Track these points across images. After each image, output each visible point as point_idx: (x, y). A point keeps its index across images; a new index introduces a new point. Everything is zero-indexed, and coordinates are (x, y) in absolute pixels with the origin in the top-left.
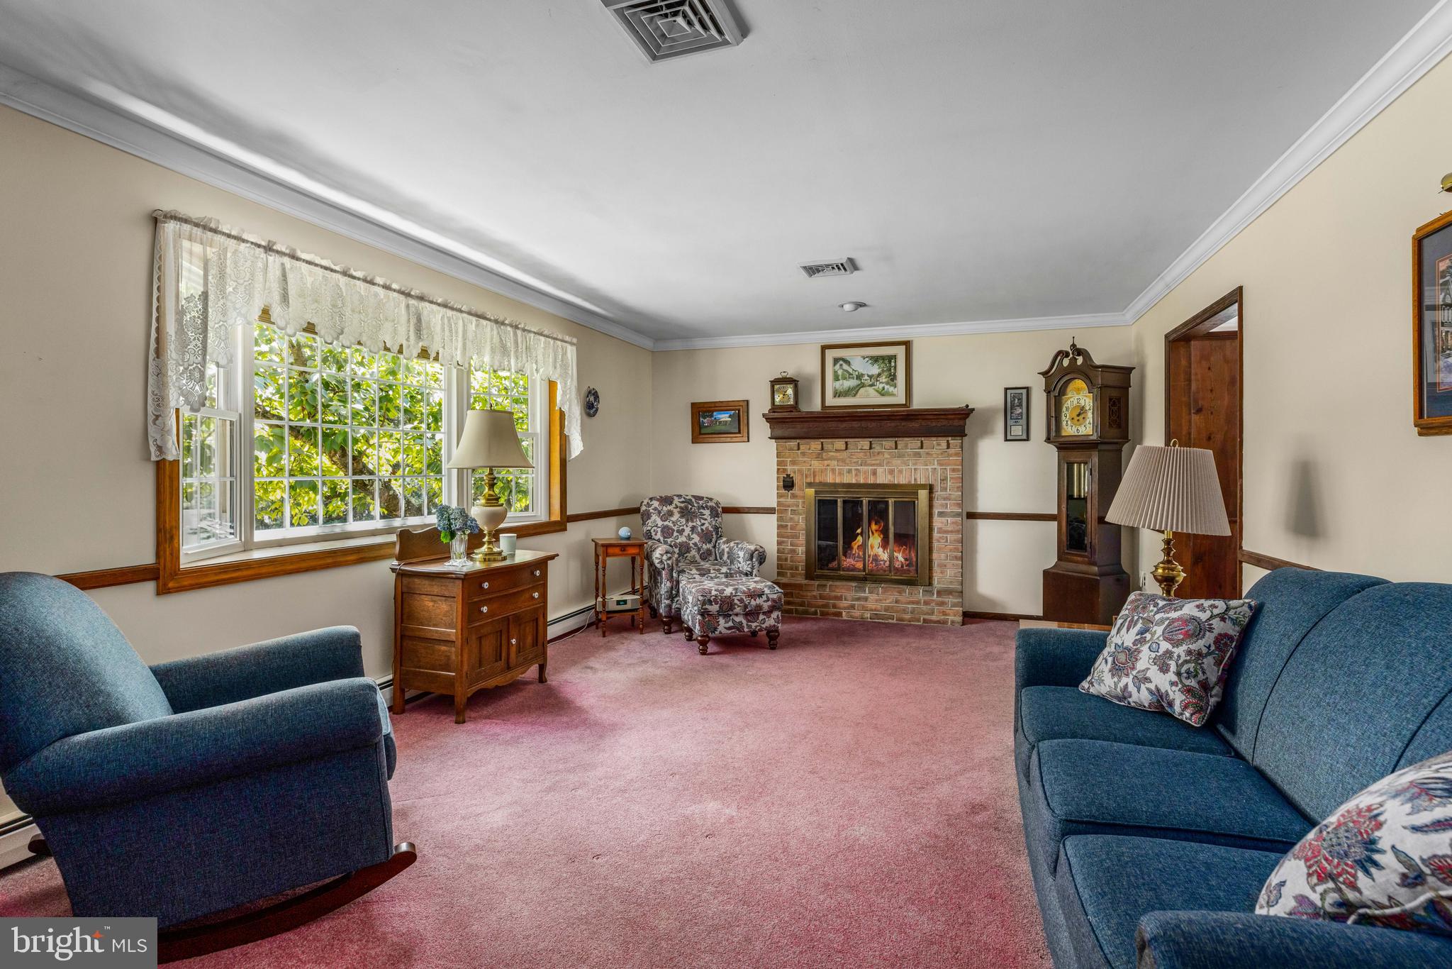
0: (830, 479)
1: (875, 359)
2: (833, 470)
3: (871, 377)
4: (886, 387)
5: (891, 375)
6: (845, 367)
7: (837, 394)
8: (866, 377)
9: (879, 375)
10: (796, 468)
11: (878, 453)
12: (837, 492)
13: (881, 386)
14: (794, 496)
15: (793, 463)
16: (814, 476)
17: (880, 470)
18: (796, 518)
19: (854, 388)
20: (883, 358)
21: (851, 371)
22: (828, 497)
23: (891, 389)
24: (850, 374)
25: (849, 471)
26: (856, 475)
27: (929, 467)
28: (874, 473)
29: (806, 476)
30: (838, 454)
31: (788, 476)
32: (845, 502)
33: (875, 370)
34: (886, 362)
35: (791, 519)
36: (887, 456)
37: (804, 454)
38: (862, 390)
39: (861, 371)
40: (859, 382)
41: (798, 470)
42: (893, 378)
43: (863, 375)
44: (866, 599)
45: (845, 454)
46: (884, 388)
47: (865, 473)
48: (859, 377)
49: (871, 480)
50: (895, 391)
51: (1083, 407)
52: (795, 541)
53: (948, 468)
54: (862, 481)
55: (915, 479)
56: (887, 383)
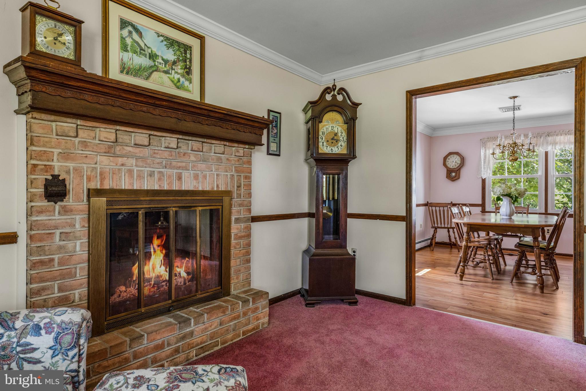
0: (125, 184)
1: (171, 43)
2: (130, 172)
3: (166, 62)
4: (182, 80)
5: (186, 68)
6: (135, 36)
7: (124, 69)
8: (160, 60)
9: (174, 63)
10: (71, 165)
11: (184, 154)
12: (140, 202)
13: (177, 76)
14: (65, 211)
15: (65, 156)
16: (102, 179)
17: (185, 174)
18: (70, 245)
19: (145, 69)
20: (179, 44)
21: (143, 45)
22: (124, 209)
23: (187, 83)
24: (141, 49)
25: (151, 174)
26: (160, 179)
27: (229, 174)
28: (180, 178)
29: (89, 179)
30: (137, 150)
31: (55, 177)
32: (147, 215)
33: (170, 55)
34: (182, 50)
35: (60, 248)
36: (193, 158)
37: (84, 144)
38: (155, 75)
39: (155, 50)
40: (151, 63)
41: (75, 169)
42: (188, 71)
43: (156, 56)
44: (192, 333)
45: (146, 152)
46: (179, 80)
47: (169, 177)
48: (152, 57)
49: (175, 187)
50: (190, 87)
51: (336, 134)
52: (68, 282)
53: (242, 175)
54: (166, 187)
55: (218, 186)
56: (183, 76)
